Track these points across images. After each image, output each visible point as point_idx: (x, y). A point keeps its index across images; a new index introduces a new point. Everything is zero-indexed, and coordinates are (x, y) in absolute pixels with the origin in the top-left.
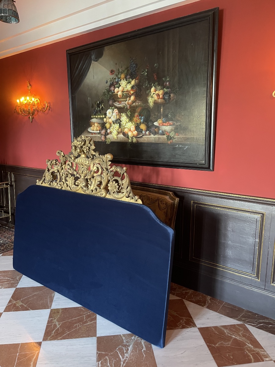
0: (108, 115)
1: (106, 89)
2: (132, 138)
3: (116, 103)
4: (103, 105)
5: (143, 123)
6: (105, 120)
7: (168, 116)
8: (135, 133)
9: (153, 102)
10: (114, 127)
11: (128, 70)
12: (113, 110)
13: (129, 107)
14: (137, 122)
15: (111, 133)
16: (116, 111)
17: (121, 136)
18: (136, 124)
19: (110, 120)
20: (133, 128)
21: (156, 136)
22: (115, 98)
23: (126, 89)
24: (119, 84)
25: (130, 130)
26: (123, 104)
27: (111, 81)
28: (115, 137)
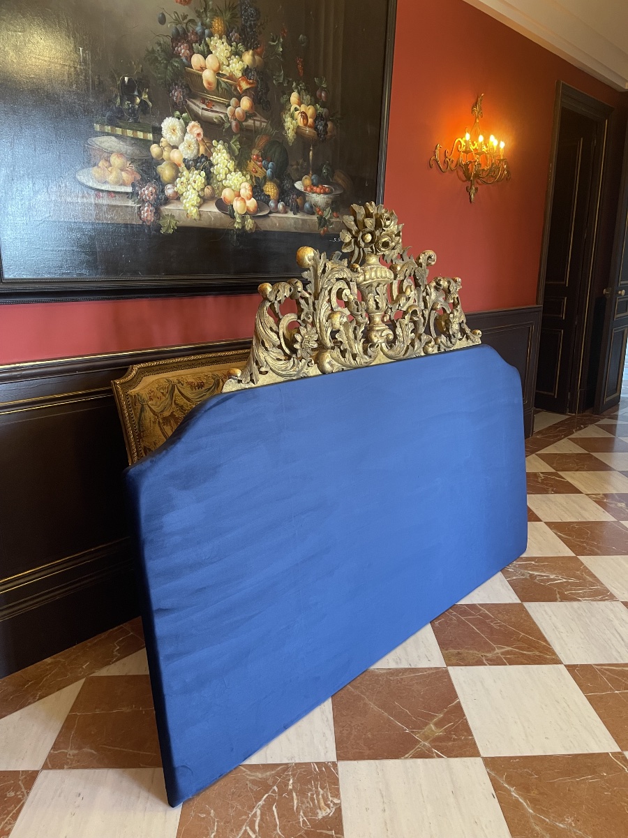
0: (168, 136)
1: (160, 44)
2: (243, 217)
3: (198, 103)
4: (145, 97)
5: (271, 180)
6: (155, 149)
7: (322, 171)
8: (252, 203)
9: (295, 130)
10: (188, 180)
11: (233, 16)
12: (187, 124)
13: (236, 126)
14: (257, 175)
15: (178, 199)
16: (195, 128)
17: (212, 209)
18: (254, 180)
19: (176, 156)
20: (246, 189)
21: (298, 216)
22: (192, 85)
23: (226, 71)
24: (208, 46)
25: (239, 196)
26: (217, 112)
27: (177, 21)
28: (191, 212)
